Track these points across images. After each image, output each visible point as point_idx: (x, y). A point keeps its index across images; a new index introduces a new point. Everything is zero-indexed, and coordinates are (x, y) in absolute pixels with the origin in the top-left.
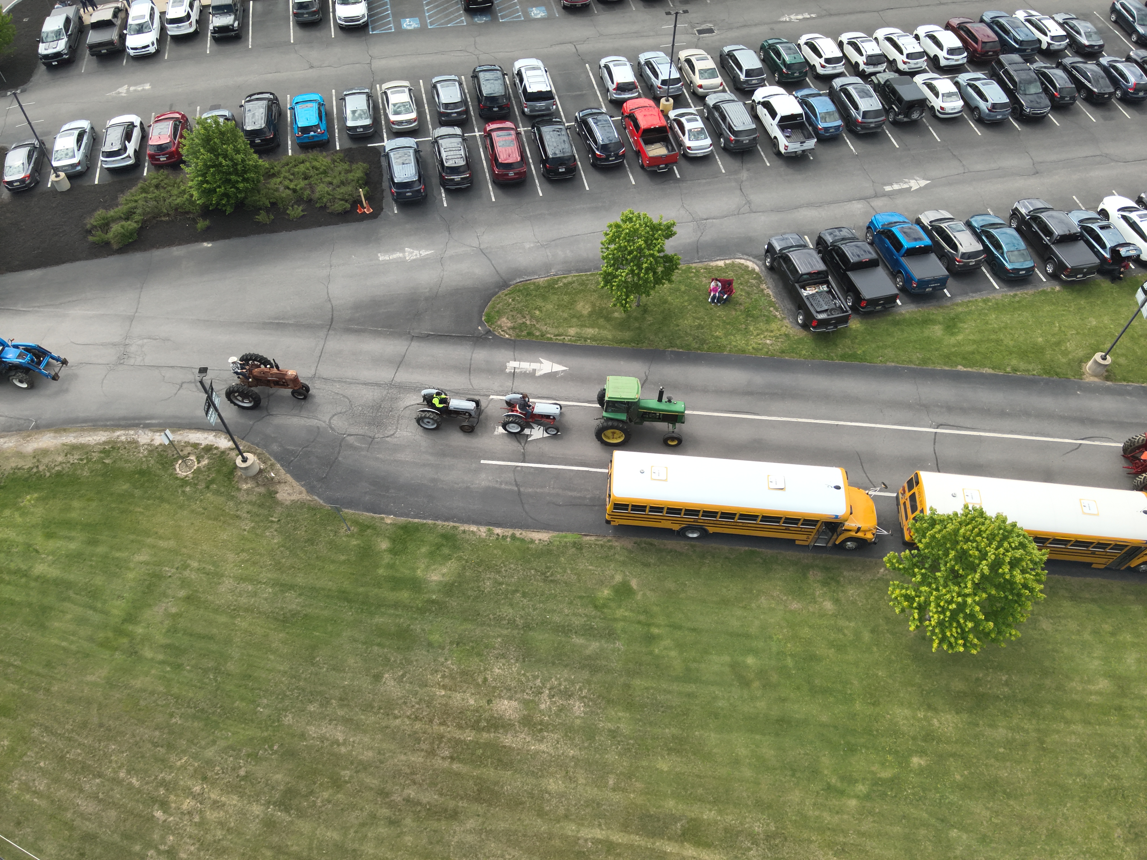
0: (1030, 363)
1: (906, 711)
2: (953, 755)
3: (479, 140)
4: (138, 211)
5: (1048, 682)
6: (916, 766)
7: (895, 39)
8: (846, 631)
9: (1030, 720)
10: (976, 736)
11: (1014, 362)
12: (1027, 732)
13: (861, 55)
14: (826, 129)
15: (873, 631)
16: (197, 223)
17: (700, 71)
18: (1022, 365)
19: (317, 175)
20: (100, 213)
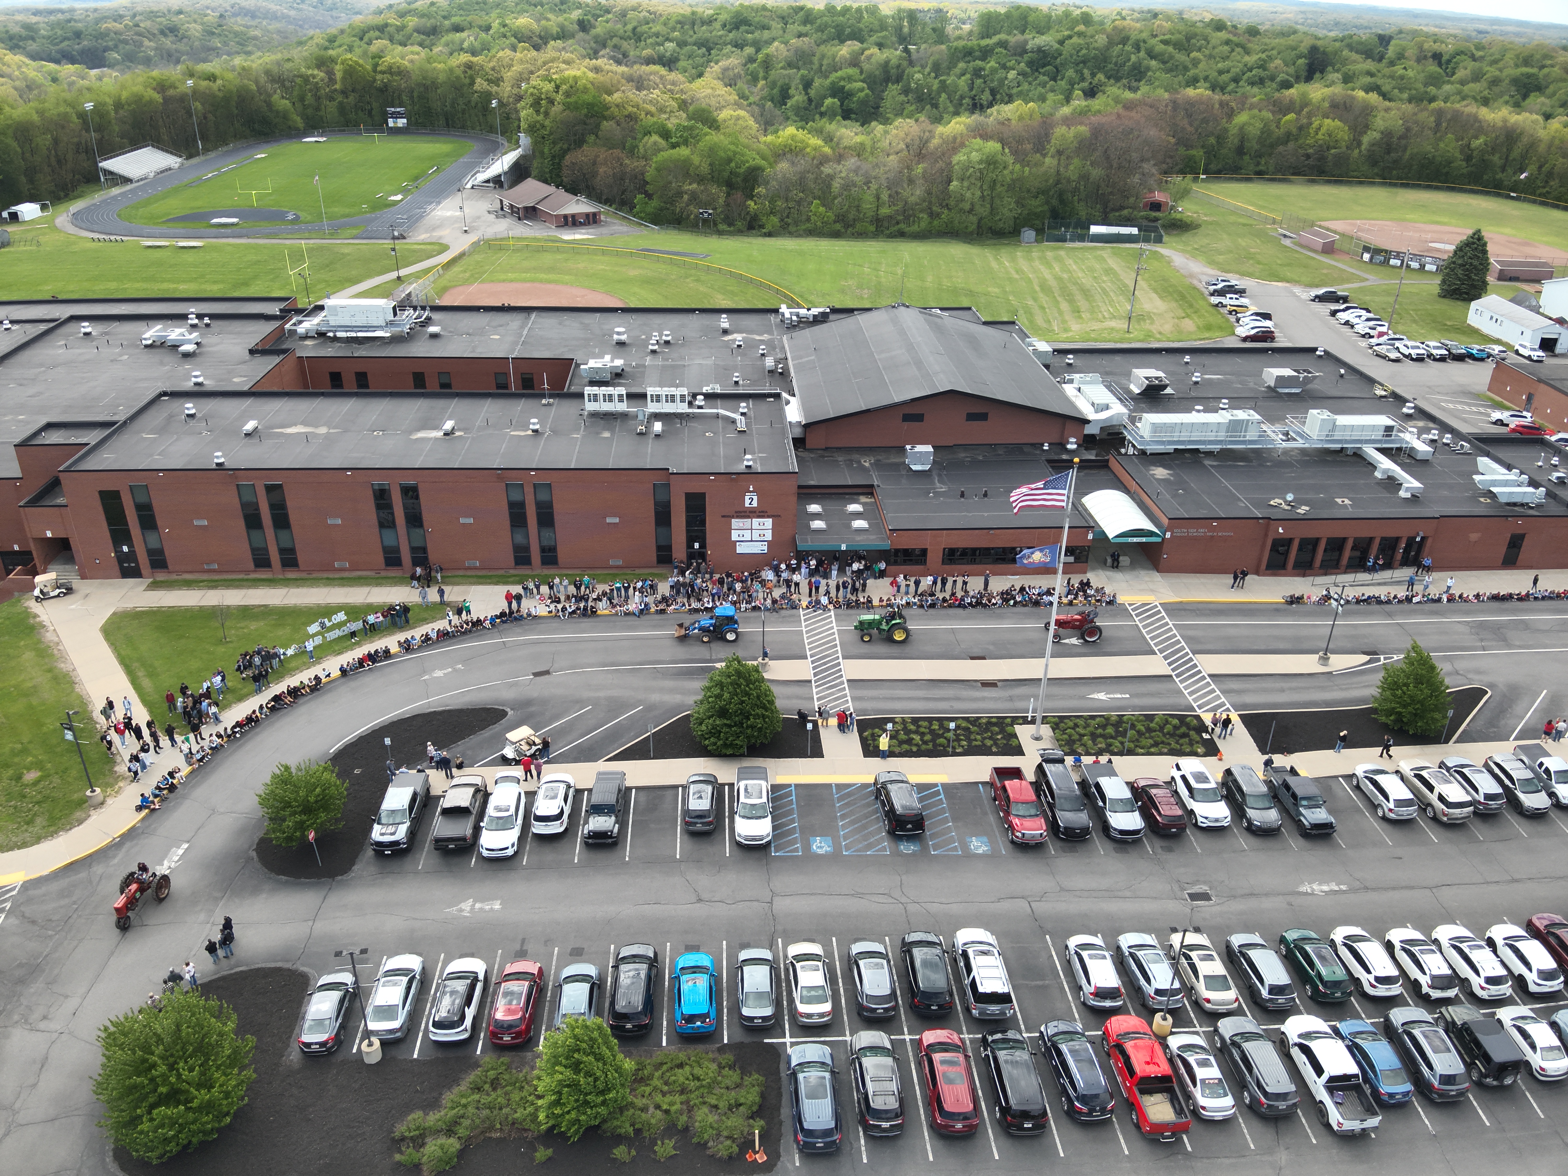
3: (909, 1049)
4: (466, 1122)
7: (1467, 950)
13: (1424, 973)
14: (1391, 1095)
16: (536, 1151)
17: (1205, 977)
19: (698, 1088)
20: (416, 1116)
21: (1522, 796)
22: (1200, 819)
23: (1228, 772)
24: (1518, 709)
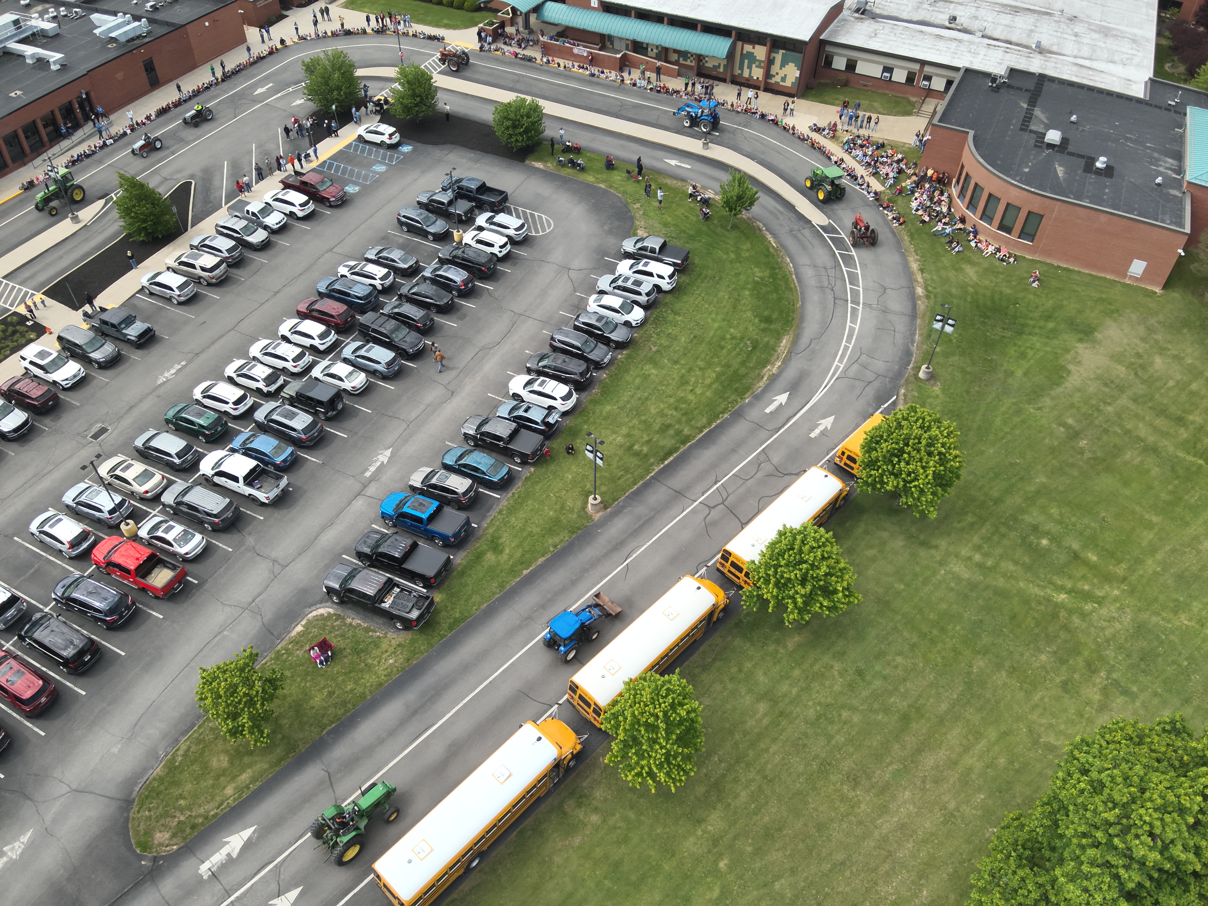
0: (559, 534)
1: (691, 839)
2: (735, 838)
5: (737, 737)
6: (726, 868)
7: (273, 351)
8: (618, 825)
9: (749, 771)
10: (735, 812)
11: (550, 541)
12: (754, 780)
13: (258, 381)
14: (284, 461)
15: (632, 808)
17: (134, 480)
18: (557, 540)
21: (250, 239)
22: (63, 383)
23: (60, 339)
24: (216, 183)
